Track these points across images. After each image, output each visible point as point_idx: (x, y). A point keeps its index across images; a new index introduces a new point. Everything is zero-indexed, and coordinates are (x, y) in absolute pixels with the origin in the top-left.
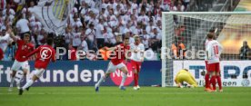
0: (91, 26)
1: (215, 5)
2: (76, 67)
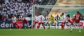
0: (9, 10)
1: (48, 3)
2: (4, 23)
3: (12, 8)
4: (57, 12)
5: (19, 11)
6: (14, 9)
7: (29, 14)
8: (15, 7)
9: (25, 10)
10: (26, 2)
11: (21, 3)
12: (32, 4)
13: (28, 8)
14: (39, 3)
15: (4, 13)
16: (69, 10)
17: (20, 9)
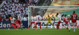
0: (7, 11)
1: (44, 4)
2: (2, 23)
3: (9, 9)
4: (53, 12)
5: (16, 11)
6: (11, 10)
7: (25, 15)
8: (13, 8)
9: (22, 10)
10: (23, 3)
11: (18, 4)
12: (28, 5)
13: (25, 9)
14: (35, 4)
15: (2, 13)
16: (64, 10)
17: (17, 10)
